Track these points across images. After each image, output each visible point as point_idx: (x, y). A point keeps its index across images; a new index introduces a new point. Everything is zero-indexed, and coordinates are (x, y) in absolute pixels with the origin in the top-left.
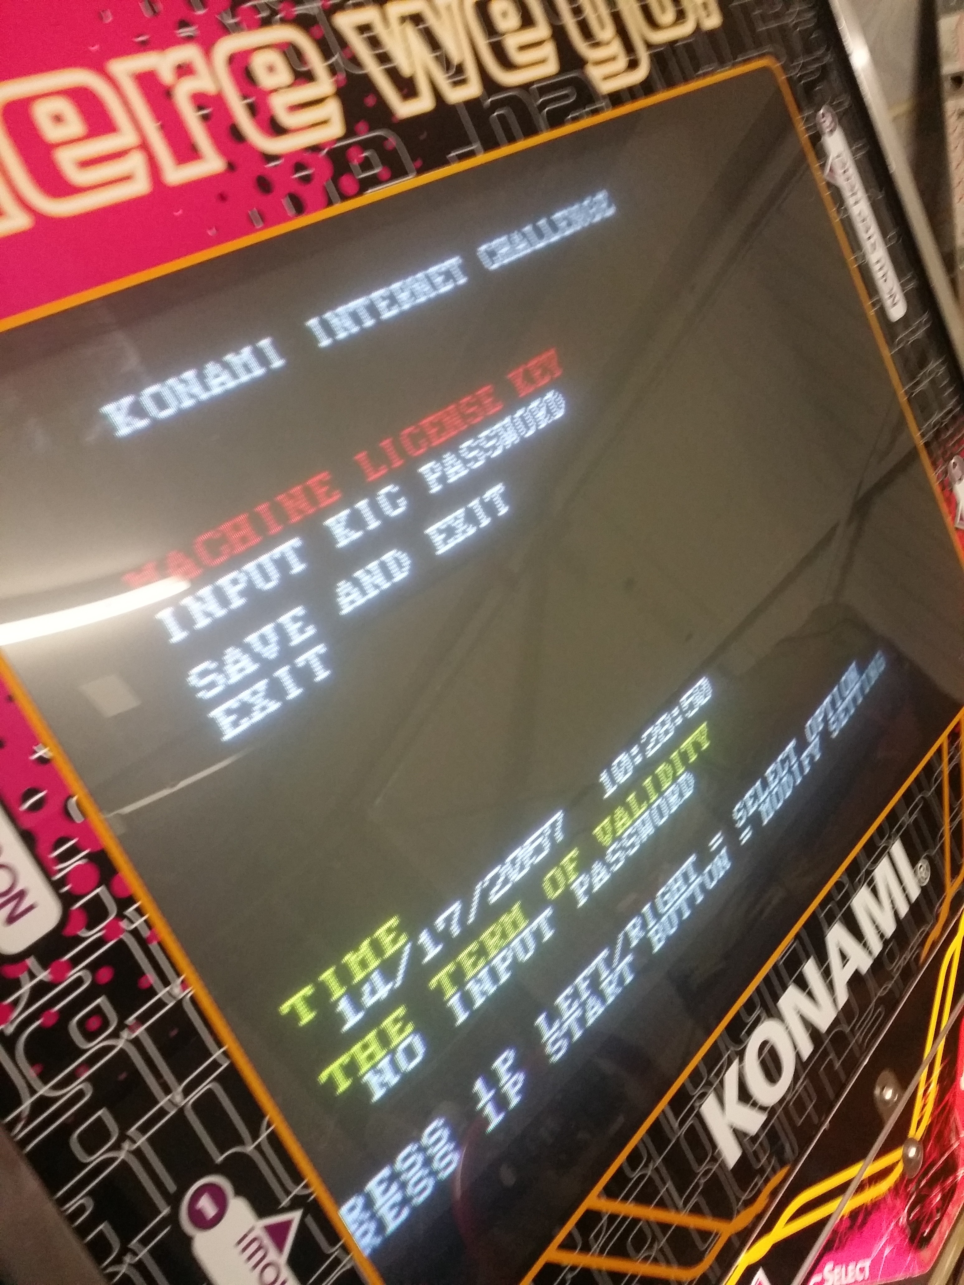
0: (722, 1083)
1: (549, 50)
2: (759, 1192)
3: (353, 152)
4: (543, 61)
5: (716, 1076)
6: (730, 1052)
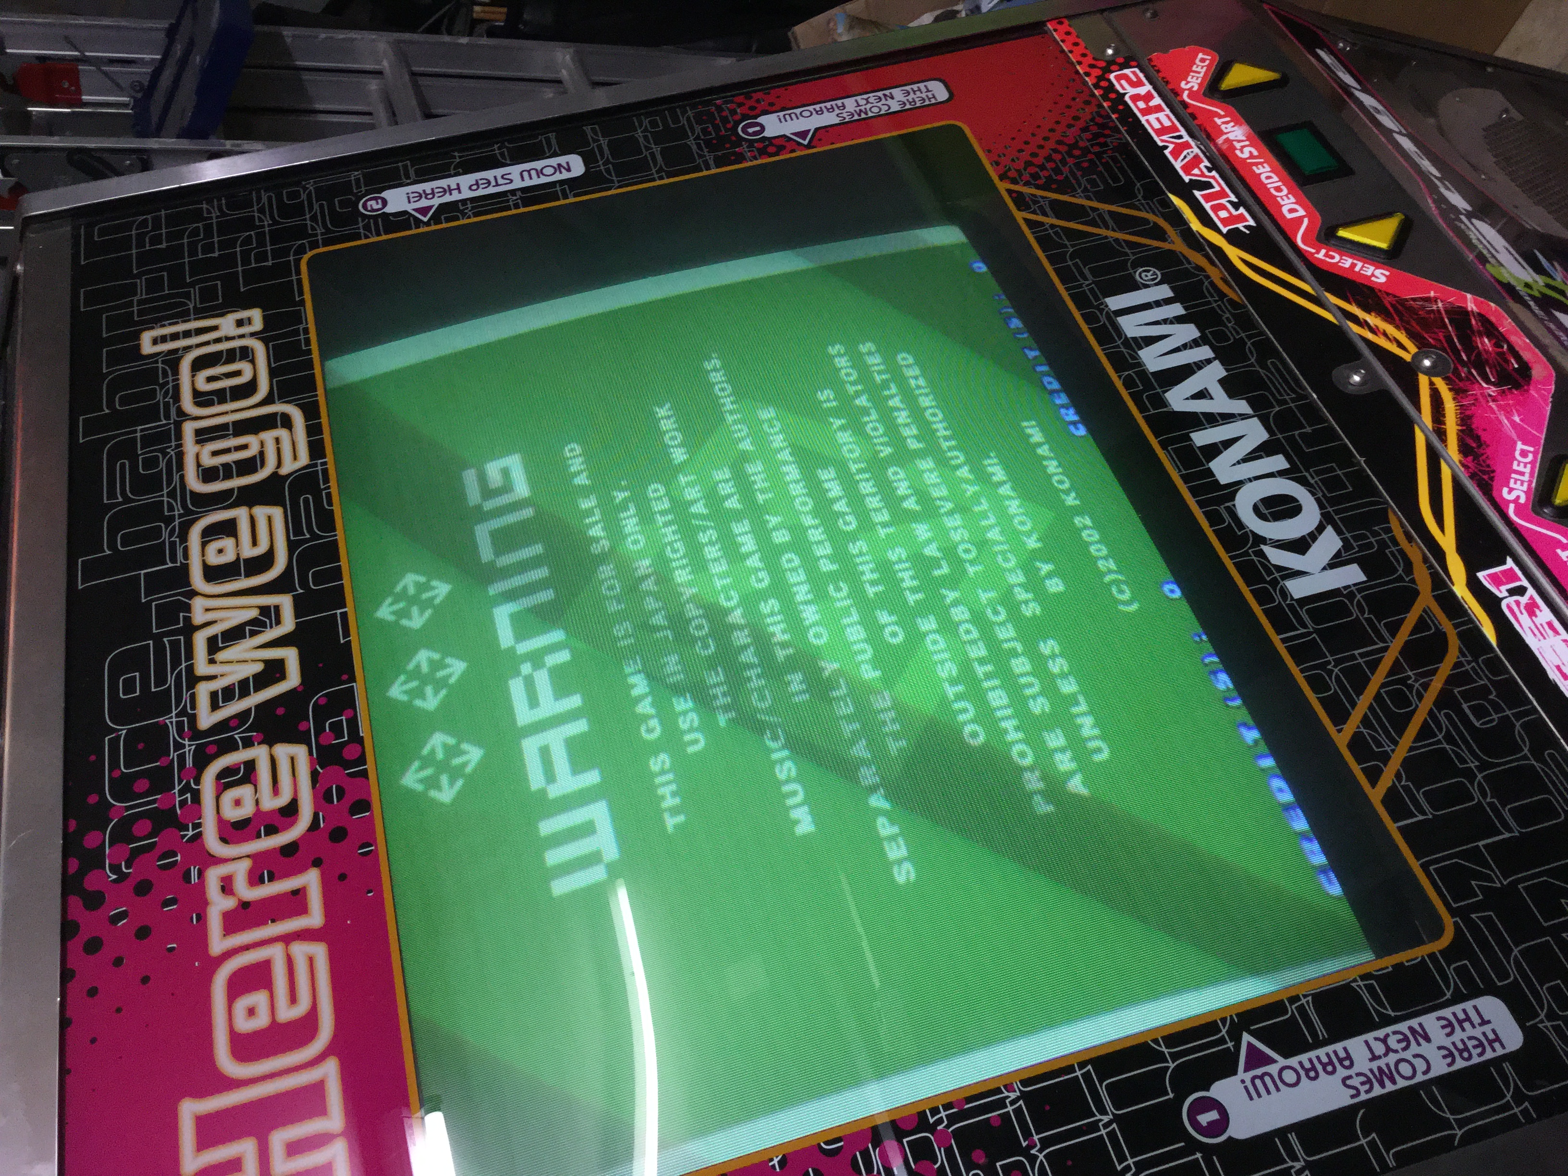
0: (1279, 568)
1: (261, 512)
2: (1402, 552)
3: (323, 742)
4: (270, 519)
5: (1270, 573)
6: (1250, 551)
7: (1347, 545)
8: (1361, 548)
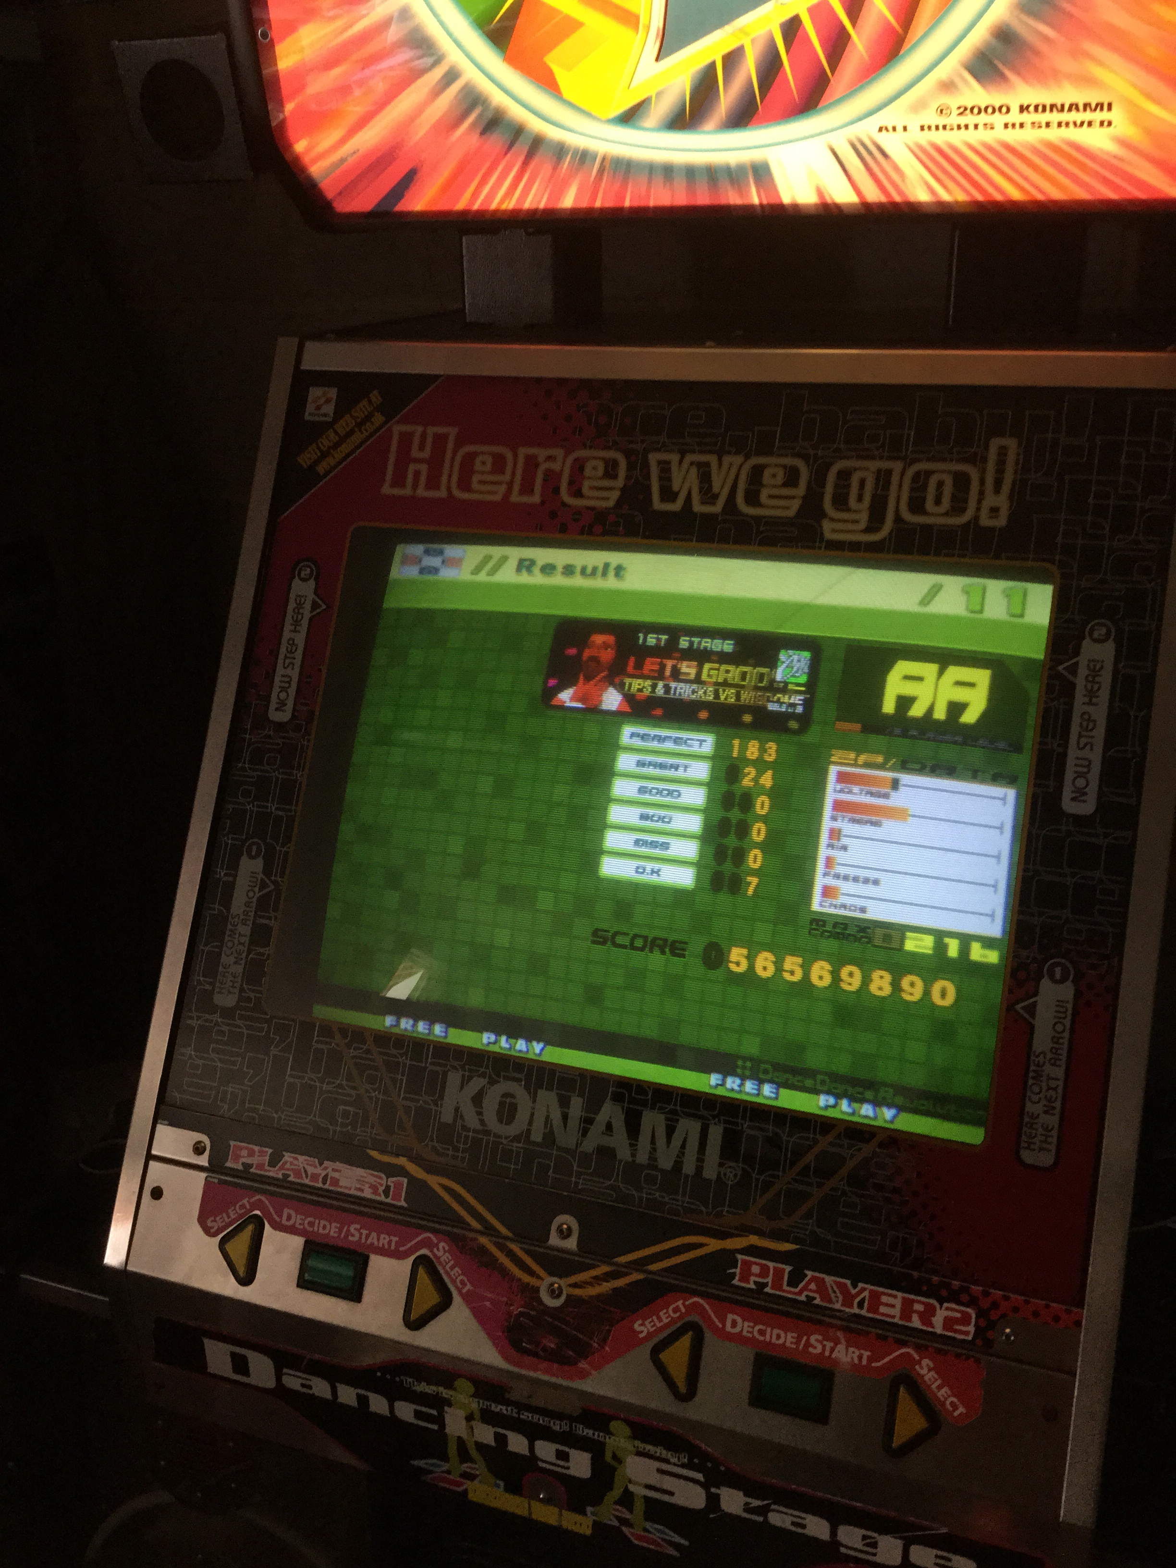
1: (796, 504)
3: (611, 516)
4: (786, 508)
5: (470, 1070)
6: (488, 1071)
7: (464, 1128)
8: (459, 1136)
